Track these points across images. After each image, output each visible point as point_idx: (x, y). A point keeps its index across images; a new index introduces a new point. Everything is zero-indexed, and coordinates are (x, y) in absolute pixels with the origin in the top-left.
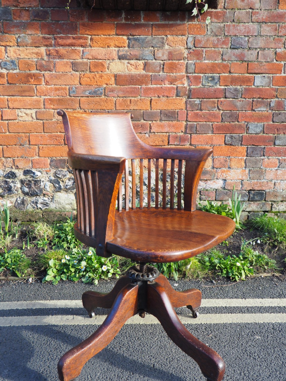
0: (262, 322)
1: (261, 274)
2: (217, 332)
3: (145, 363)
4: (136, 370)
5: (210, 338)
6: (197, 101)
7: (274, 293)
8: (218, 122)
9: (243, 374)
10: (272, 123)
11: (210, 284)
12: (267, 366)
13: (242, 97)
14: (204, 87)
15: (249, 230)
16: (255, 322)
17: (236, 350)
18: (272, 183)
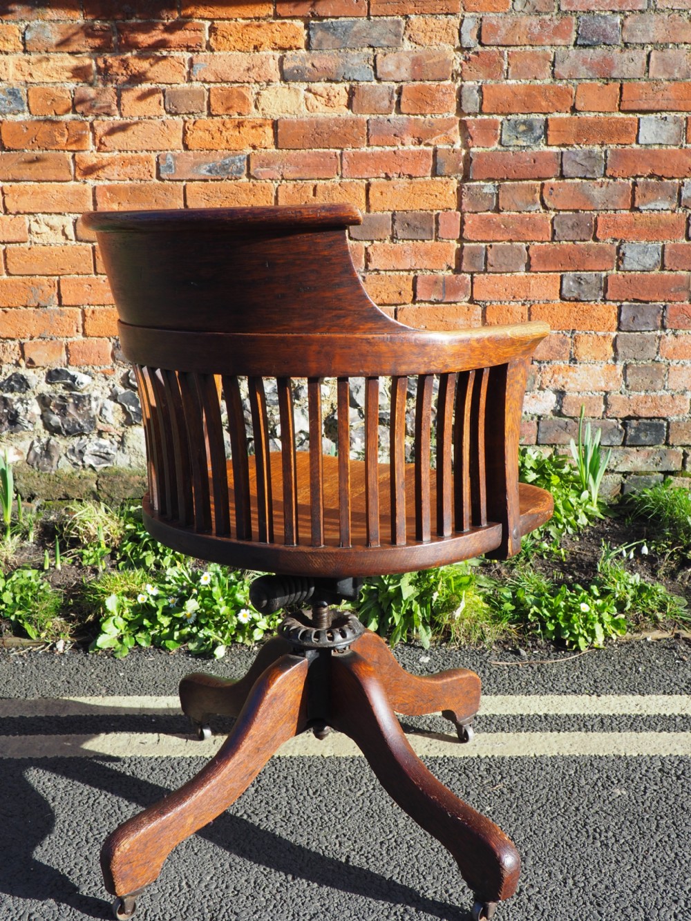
0: (635, 755)
1: (644, 634)
2: (516, 779)
3: (326, 853)
4: (300, 869)
5: (497, 793)
6: (489, 188)
7: (674, 680)
8: (542, 242)
9: (570, 882)
10: (684, 241)
11: (511, 657)
12: (634, 863)
13: (605, 176)
14: (505, 149)
15: (624, 521)
16: (616, 753)
17: (559, 823)
18: (685, 400)
